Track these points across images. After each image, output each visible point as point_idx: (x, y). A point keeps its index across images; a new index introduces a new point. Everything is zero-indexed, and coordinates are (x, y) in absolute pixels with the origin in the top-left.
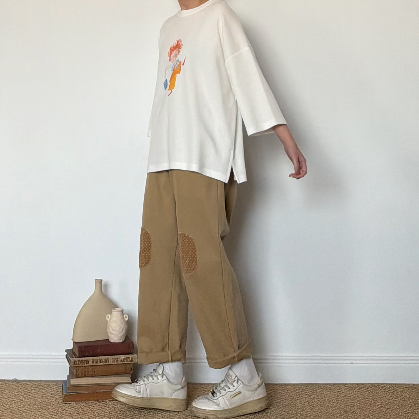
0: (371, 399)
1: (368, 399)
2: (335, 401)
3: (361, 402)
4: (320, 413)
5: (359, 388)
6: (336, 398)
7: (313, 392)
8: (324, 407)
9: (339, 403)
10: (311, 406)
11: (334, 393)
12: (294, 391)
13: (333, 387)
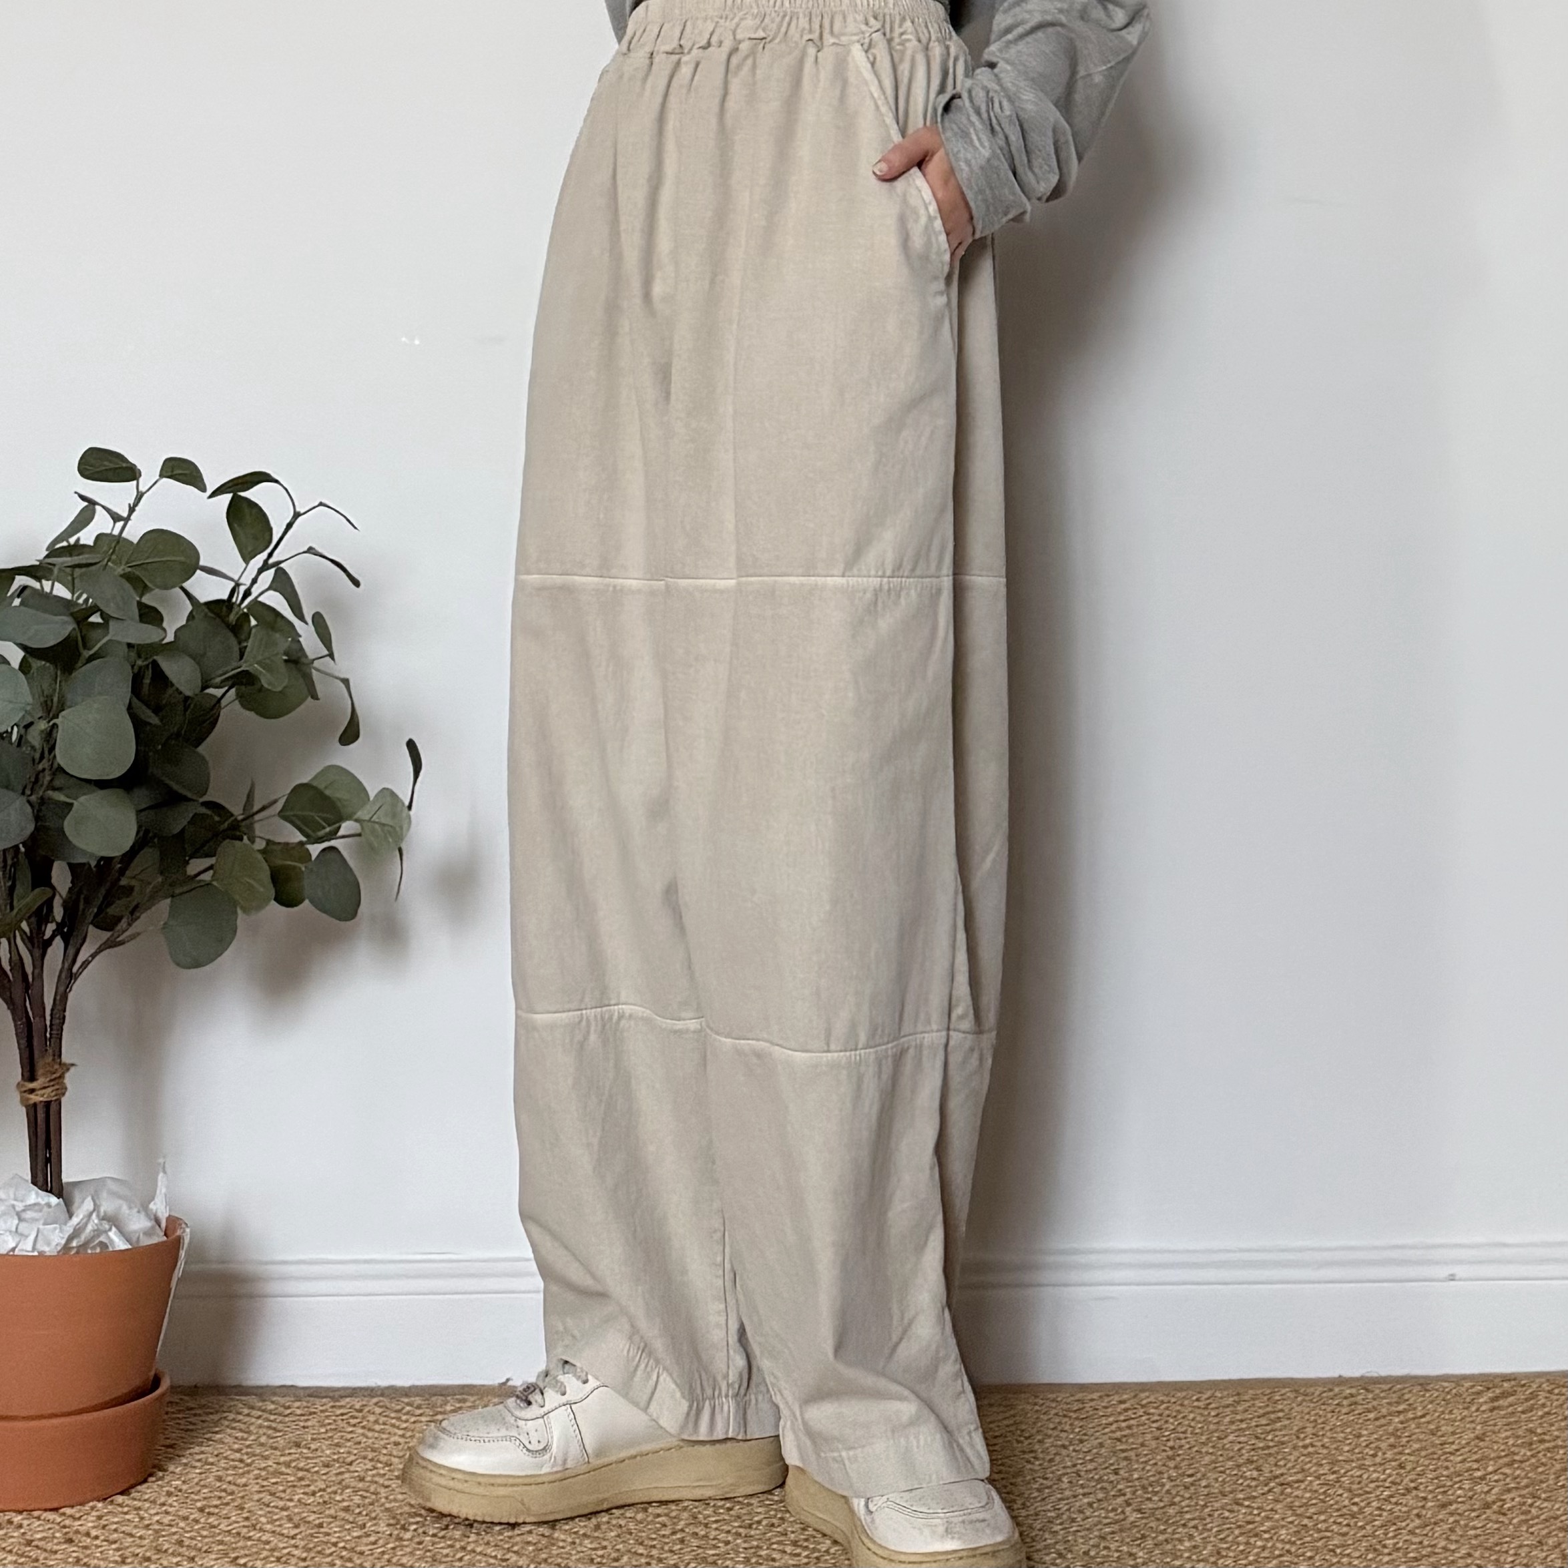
0: (1560, 1443)
1: (1547, 1445)
2: (1389, 1455)
3: (1517, 1458)
4: (1320, 1513)
5: (1490, 1395)
6: (1392, 1440)
7: (1272, 1416)
8: (1340, 1486)
9: (1408, 1468)
10: (1272, 1484)
11: (1377, 1419)
12: (1180, 1416)
13: (1367, 1390)
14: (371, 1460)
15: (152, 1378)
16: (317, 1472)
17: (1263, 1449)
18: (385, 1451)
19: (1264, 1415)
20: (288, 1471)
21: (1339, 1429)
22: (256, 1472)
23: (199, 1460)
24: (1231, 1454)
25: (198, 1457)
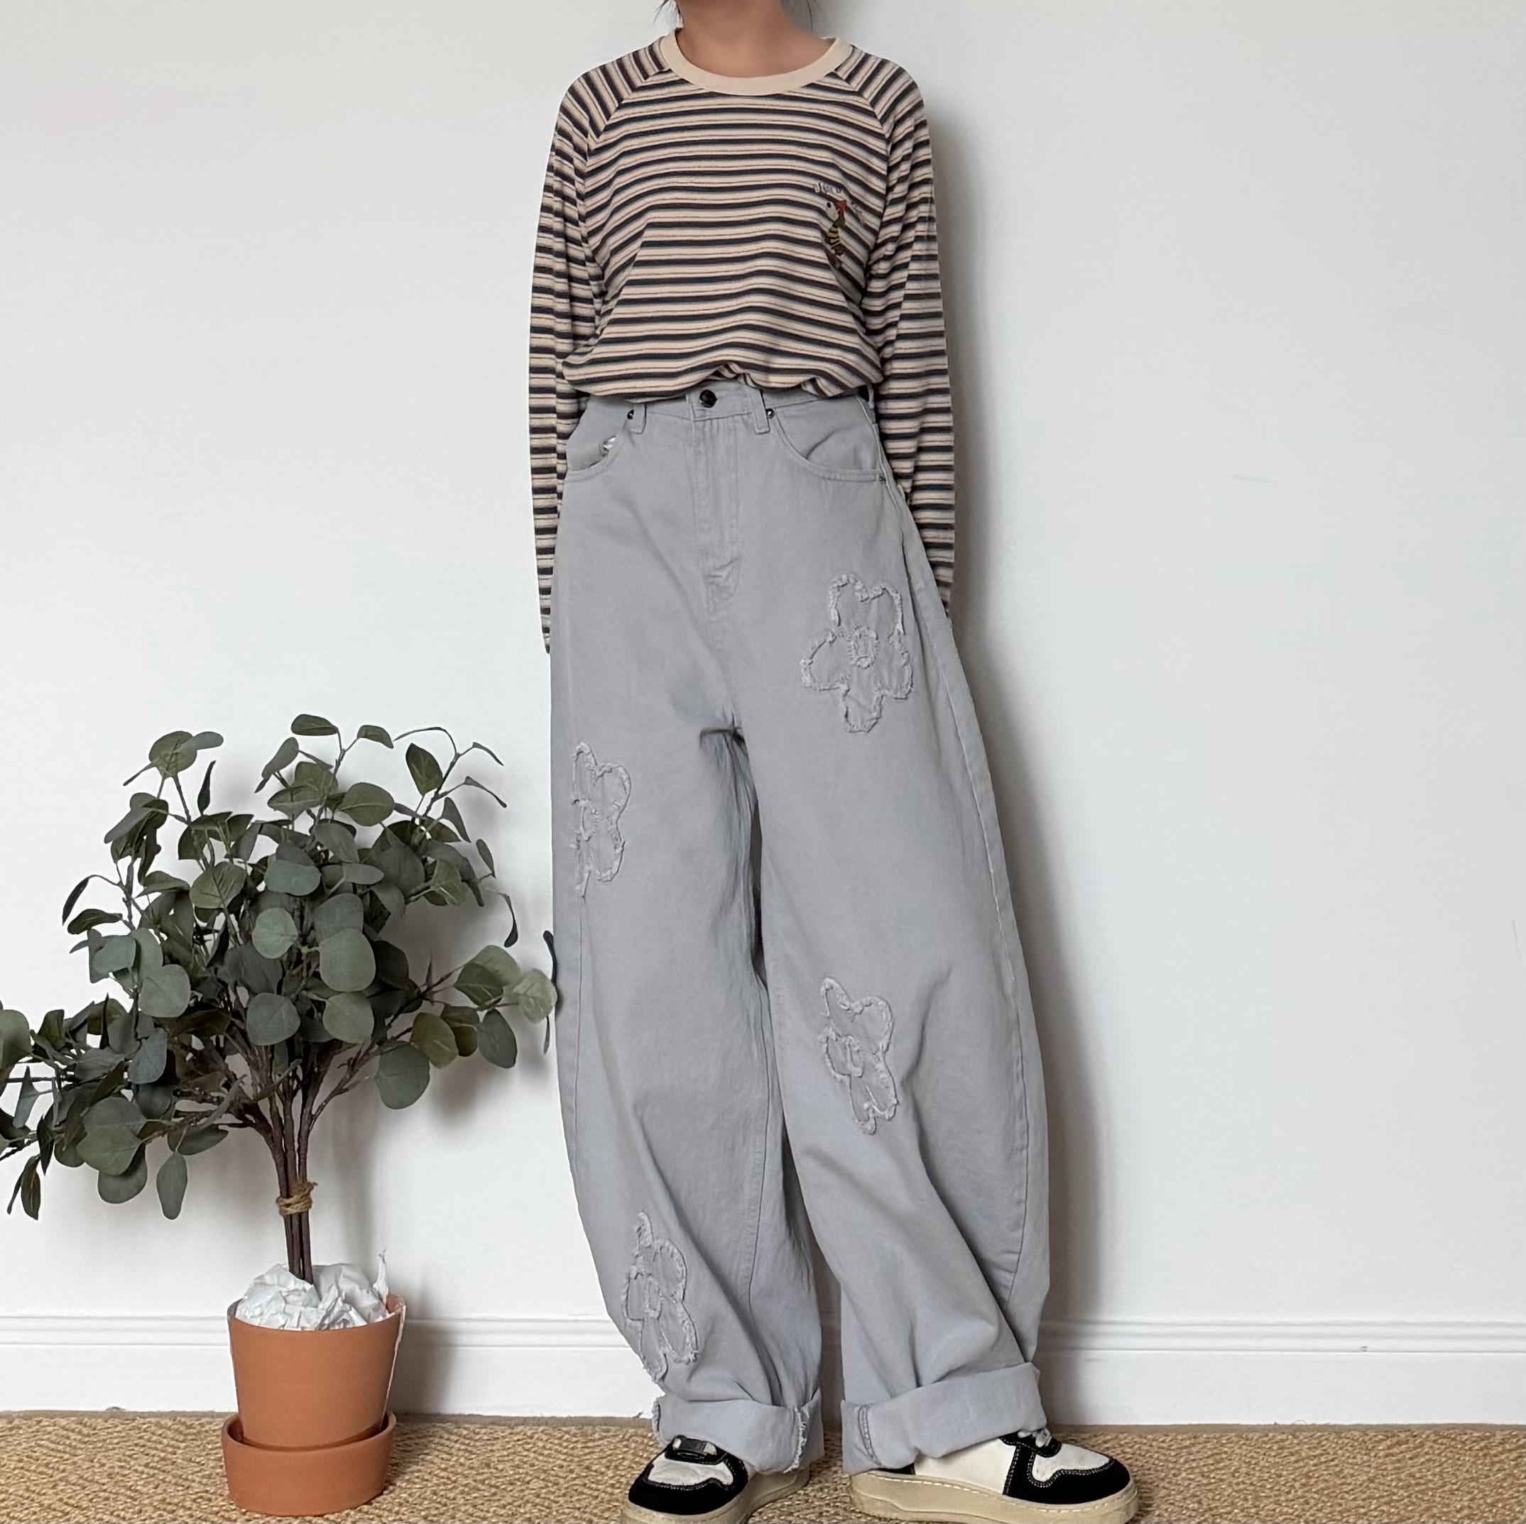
14: (543, 1480)
15: (383, 1418)
16: (504, 1489)
17: (1206, 1485)
18: (553, 1473)
19: (1208, 1457)
20: (483, 1487)
21: (1266, 1470)
22: (461, 1488)
23: (417, 1477)
24: (1181, 1489)
25: (416, 1474)
